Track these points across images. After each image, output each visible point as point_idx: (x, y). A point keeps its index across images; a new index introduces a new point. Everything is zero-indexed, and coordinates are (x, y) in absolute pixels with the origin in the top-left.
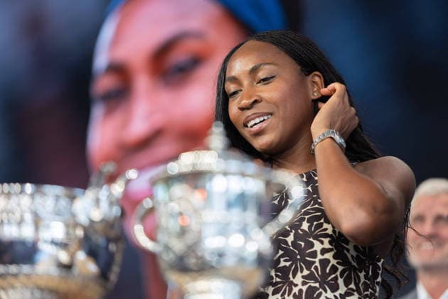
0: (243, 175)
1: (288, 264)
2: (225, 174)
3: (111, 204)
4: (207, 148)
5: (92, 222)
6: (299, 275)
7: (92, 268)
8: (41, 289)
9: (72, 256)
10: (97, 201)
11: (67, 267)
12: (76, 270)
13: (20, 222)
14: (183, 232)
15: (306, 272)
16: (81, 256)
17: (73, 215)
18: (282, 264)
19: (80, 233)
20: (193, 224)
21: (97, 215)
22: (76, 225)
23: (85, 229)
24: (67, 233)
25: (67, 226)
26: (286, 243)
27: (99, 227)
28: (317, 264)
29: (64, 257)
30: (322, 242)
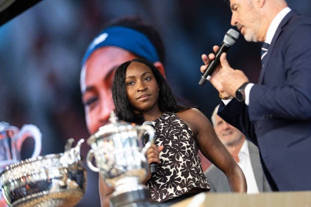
0: (127, 131)
1: (173, 154)
2: (119, 132)
3: (76, 156)
5: (69, 165)
6: (181, 158)
7: (75, 184)
8: (56, 200)
9: (65, 182)
10: (70, 156)
11: (65, 187)
12: (68, 188)
13: (39, 173)
14: (107, 162)
15: (183, 156)
16: (69, 181)
17: (61, 164)
18: (170, 155)
19: (66, 171)
20: (111, 156)
21: (71, 162)
22: (64, 168)
23: (67, 169)
24: (60, 173)
25: (60, 170)
26: (169, 146)
27: (73, 166)
28: (187, 152)
29: (62, 183)
30: (186, 143)
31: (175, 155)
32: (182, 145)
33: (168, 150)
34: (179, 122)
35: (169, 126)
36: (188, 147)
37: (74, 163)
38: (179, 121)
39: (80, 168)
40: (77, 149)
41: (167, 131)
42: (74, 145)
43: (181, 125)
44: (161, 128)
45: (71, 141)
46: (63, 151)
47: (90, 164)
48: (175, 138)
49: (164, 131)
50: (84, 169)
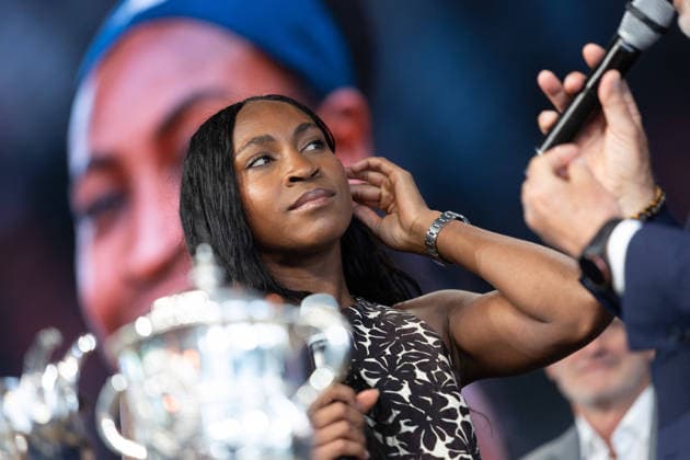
0: (252, 321)
1: (412, 429)
2: (224, 324)
3: (62, 393)
4: (193, 288)
5: (36, 426)
6: (440, 444)
14: (171, 422)
15: (449, 440)
17: (7, 419)
18: (404, 429)
19: (22, 445)
20: (185, 407)
21: (44, 416)
22: (14, 434)
23: (28, 438)
27: (49, 432)
28: (460, 427)
31: (418, 432)
32: (446, 402)
33: (396, 413)
34: (421, 331)
35: (389, 338)
36: (464, 411)
37: (55, 421)
38: (417, 325)
39: (72, 439)
40: (70, 368)
41: (388, 352)
42: (57, 355)
43: (431, 340)
44: (365, 340)
45: (50, 338)
46: (18, 372)
47: (107, 427)
48: (421, 375)
49: (376, 350)
50: (85, 444)
